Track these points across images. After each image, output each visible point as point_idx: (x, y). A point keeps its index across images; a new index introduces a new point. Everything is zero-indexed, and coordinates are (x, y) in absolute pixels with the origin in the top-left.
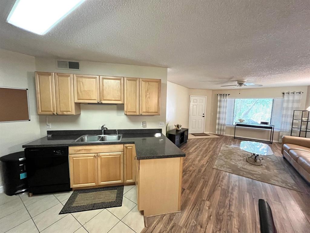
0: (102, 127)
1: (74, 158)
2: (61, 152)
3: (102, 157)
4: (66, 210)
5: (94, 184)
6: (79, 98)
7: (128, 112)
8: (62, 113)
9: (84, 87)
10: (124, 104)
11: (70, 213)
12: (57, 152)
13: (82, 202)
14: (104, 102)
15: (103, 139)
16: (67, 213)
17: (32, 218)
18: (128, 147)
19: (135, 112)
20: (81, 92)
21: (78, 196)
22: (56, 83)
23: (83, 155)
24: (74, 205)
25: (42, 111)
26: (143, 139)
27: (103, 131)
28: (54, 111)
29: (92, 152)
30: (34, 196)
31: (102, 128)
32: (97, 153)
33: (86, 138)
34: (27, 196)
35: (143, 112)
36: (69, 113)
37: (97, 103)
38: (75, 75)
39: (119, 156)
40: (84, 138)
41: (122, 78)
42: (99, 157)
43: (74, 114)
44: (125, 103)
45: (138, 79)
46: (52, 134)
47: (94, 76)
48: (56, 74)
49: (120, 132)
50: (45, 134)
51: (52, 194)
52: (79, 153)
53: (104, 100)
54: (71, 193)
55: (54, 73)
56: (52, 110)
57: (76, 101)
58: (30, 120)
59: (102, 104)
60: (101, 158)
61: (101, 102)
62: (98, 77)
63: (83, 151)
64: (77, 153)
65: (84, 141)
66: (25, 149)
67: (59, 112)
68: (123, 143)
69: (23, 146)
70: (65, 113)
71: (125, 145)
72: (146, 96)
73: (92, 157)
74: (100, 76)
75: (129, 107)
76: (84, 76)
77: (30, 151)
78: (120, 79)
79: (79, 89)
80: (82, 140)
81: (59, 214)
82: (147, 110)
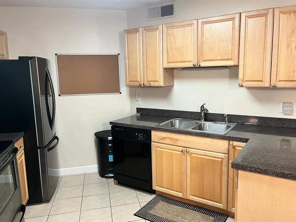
0: (201, 107)
1: (157, 149)
2: (143, 136)
3: (193, 155)
4: (142, 213)
5: (180, 195)
6: (168, 61)
7: (246, 81)
8: (149, 83)
9: (175, 43)
10: (238, 66)
11: (144, 219)
12: (139, 135)
13: (162, 212)
14: (203, 64)
15: (200, 127)
16: (141, 217)
17: (111, 207)
18: (237, 148)
19: (262, 81)
20: (172, 51)
21: (159, 204)
22: (144, 41)
23: (167, 147)
24: (152, 212)
25: (129, 81)
26: (283, 140)
27: (202, 115)
28: (141, 82)
29: (178, 143)
30: (119, 185)
31: (201, 110)
32: (186, 148)
33: (177, 123)
34: (113, 183)
35: (280, 81)
36: (156, 84)
37: (192, 66)
38: (164, 26)
39: (220, 160)
40: (175, 122)
41: (237, 16)
42: (189, 155)
43: (162, 86)
44: (241, 63)
45: (271, 11)
46: (141, 113)
47: (189, 22)
48: (144, 28)
49: (231, 118)
50: (135, 112)
51: (135, 190)
52: (163, 142)
53: (204, 61)
54: (154, 196)
55: (142, 28)
56: (139, 80)
57: (166, 65)
58: (121, 93)
59: (200, 68)
60: (192, 158)
61: (198, 64)
62: (195, 22)
63: (168, 140)
64: (161, 141)
65: (175, 127)
66: (111, 126)
67: (146, 82)
68: (229, 139)
69: (111, 123)
70: (152, 84)
71: (231, 142)
72: (288, 45)
73: (179, 151)
74: (199, 20)
75: (249, 71)
76: (176, 24)
77: (116, 129)
78: (233, 19)
79: (169, 47)
80: (172, 125)
81: (134, 215)
82: (291, 75)
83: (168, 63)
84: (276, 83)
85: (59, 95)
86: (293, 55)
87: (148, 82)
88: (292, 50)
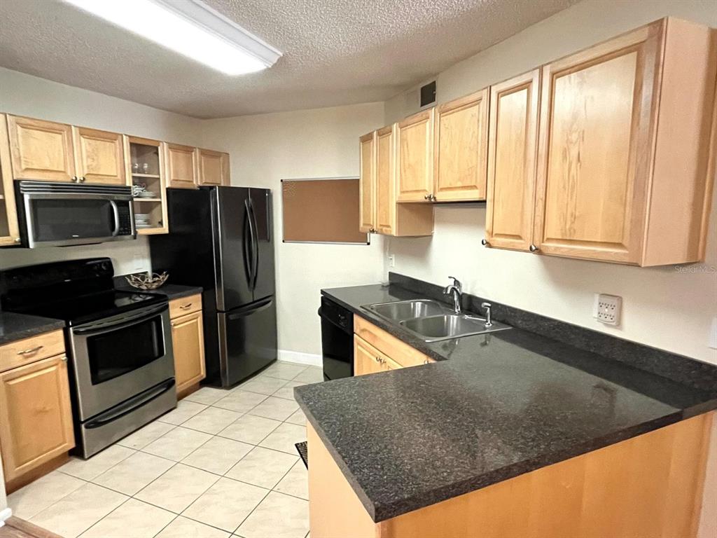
1: (358, 347)
2: (345, 320)
6: (401, 191)
7: (496, 235)
8: (381, 229)
9: (409, 156)
10: (485, 201)
12: (342, 317)
14: (440, 196)
19: (520, 237)
20: (404, 171)
22: (377, 155)
23: (367, 346)
28: (373, 226)
29: (376, 344)
32: (383, 354)
35: (549, 239)
36: (388, 232)
38: (397, 126)
41: (485, 95)
43: (395, 235)
44: (489, 196)
47: (424, 116)
48: (377, 132)
50: (387, 278)
52: (363, 337)
53: (441, 190)
55: (375, 133)
56: (372, 223)
57: (399, 198)
58: (369, 244)
64: (361, 335)
66: (322, 297)
67: (378, 227)
69: (322, 292)
70: (384, 231)
72: (564, 153)
78: (479, 101)
79: (402, 162)
82: (568, 227)
83: (403, 192)
84: (543, 244)
85: (283, 241)
86: (573, 177)
87: (381, 227)
88: (570, 164)
